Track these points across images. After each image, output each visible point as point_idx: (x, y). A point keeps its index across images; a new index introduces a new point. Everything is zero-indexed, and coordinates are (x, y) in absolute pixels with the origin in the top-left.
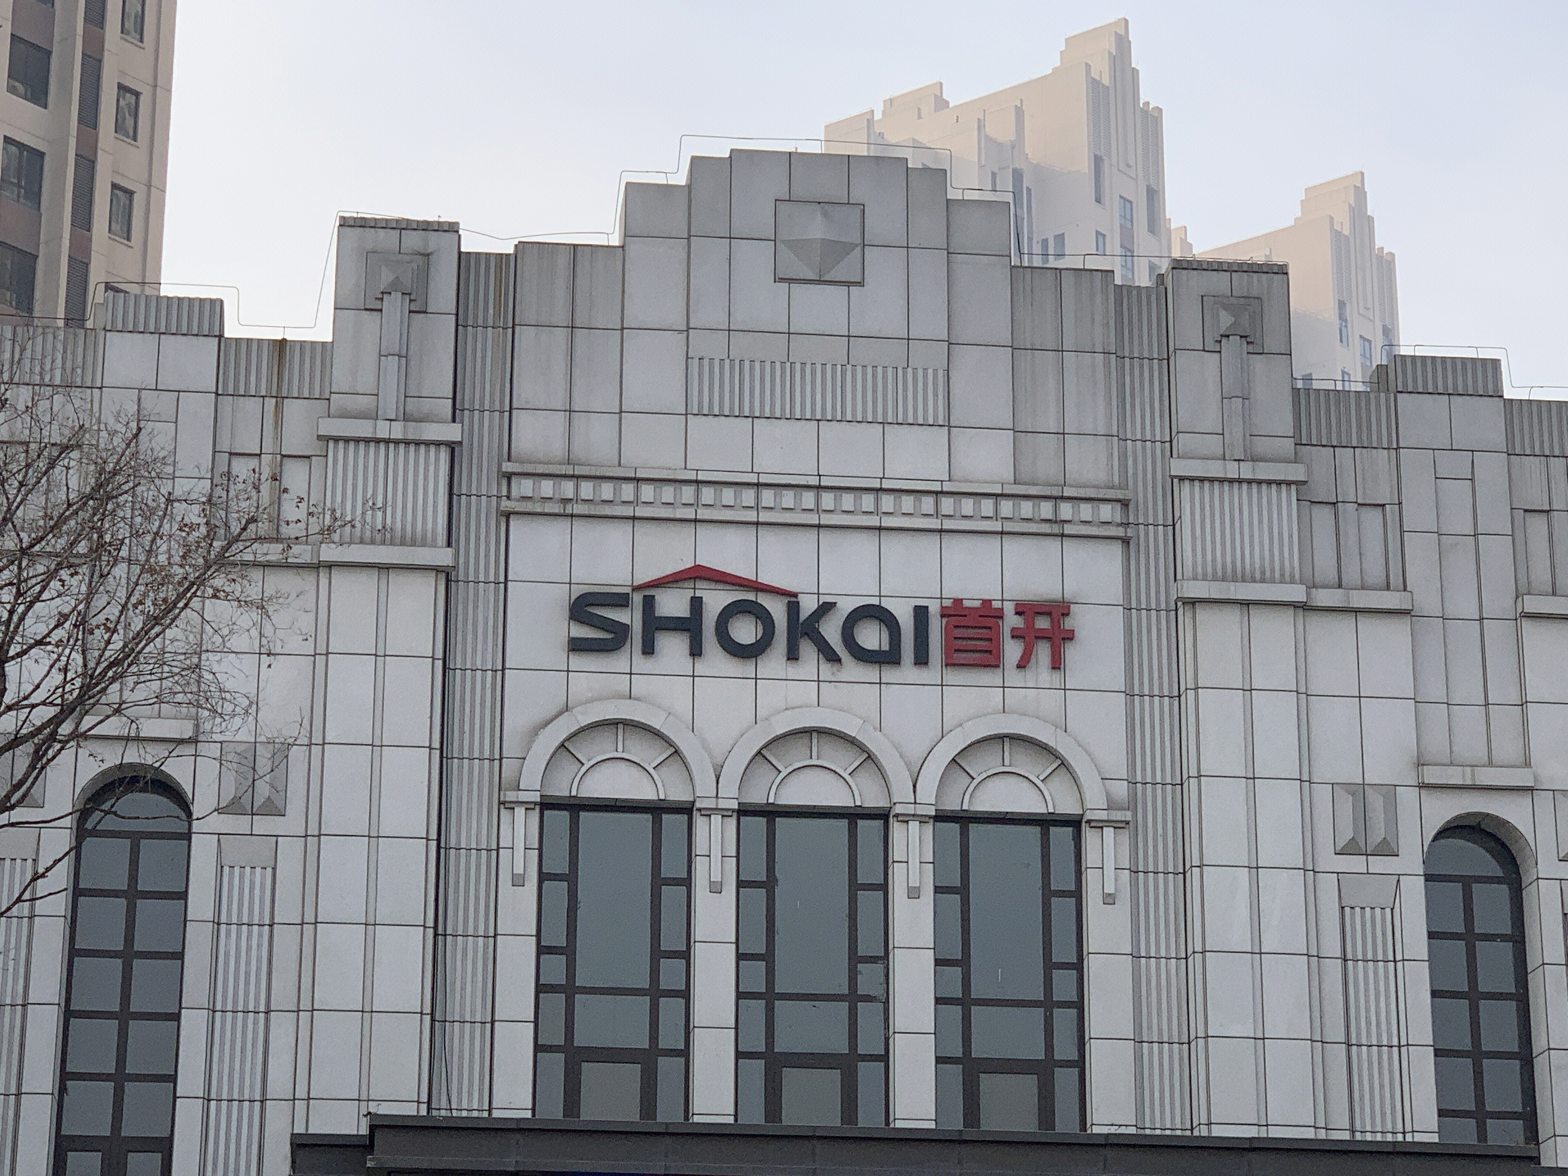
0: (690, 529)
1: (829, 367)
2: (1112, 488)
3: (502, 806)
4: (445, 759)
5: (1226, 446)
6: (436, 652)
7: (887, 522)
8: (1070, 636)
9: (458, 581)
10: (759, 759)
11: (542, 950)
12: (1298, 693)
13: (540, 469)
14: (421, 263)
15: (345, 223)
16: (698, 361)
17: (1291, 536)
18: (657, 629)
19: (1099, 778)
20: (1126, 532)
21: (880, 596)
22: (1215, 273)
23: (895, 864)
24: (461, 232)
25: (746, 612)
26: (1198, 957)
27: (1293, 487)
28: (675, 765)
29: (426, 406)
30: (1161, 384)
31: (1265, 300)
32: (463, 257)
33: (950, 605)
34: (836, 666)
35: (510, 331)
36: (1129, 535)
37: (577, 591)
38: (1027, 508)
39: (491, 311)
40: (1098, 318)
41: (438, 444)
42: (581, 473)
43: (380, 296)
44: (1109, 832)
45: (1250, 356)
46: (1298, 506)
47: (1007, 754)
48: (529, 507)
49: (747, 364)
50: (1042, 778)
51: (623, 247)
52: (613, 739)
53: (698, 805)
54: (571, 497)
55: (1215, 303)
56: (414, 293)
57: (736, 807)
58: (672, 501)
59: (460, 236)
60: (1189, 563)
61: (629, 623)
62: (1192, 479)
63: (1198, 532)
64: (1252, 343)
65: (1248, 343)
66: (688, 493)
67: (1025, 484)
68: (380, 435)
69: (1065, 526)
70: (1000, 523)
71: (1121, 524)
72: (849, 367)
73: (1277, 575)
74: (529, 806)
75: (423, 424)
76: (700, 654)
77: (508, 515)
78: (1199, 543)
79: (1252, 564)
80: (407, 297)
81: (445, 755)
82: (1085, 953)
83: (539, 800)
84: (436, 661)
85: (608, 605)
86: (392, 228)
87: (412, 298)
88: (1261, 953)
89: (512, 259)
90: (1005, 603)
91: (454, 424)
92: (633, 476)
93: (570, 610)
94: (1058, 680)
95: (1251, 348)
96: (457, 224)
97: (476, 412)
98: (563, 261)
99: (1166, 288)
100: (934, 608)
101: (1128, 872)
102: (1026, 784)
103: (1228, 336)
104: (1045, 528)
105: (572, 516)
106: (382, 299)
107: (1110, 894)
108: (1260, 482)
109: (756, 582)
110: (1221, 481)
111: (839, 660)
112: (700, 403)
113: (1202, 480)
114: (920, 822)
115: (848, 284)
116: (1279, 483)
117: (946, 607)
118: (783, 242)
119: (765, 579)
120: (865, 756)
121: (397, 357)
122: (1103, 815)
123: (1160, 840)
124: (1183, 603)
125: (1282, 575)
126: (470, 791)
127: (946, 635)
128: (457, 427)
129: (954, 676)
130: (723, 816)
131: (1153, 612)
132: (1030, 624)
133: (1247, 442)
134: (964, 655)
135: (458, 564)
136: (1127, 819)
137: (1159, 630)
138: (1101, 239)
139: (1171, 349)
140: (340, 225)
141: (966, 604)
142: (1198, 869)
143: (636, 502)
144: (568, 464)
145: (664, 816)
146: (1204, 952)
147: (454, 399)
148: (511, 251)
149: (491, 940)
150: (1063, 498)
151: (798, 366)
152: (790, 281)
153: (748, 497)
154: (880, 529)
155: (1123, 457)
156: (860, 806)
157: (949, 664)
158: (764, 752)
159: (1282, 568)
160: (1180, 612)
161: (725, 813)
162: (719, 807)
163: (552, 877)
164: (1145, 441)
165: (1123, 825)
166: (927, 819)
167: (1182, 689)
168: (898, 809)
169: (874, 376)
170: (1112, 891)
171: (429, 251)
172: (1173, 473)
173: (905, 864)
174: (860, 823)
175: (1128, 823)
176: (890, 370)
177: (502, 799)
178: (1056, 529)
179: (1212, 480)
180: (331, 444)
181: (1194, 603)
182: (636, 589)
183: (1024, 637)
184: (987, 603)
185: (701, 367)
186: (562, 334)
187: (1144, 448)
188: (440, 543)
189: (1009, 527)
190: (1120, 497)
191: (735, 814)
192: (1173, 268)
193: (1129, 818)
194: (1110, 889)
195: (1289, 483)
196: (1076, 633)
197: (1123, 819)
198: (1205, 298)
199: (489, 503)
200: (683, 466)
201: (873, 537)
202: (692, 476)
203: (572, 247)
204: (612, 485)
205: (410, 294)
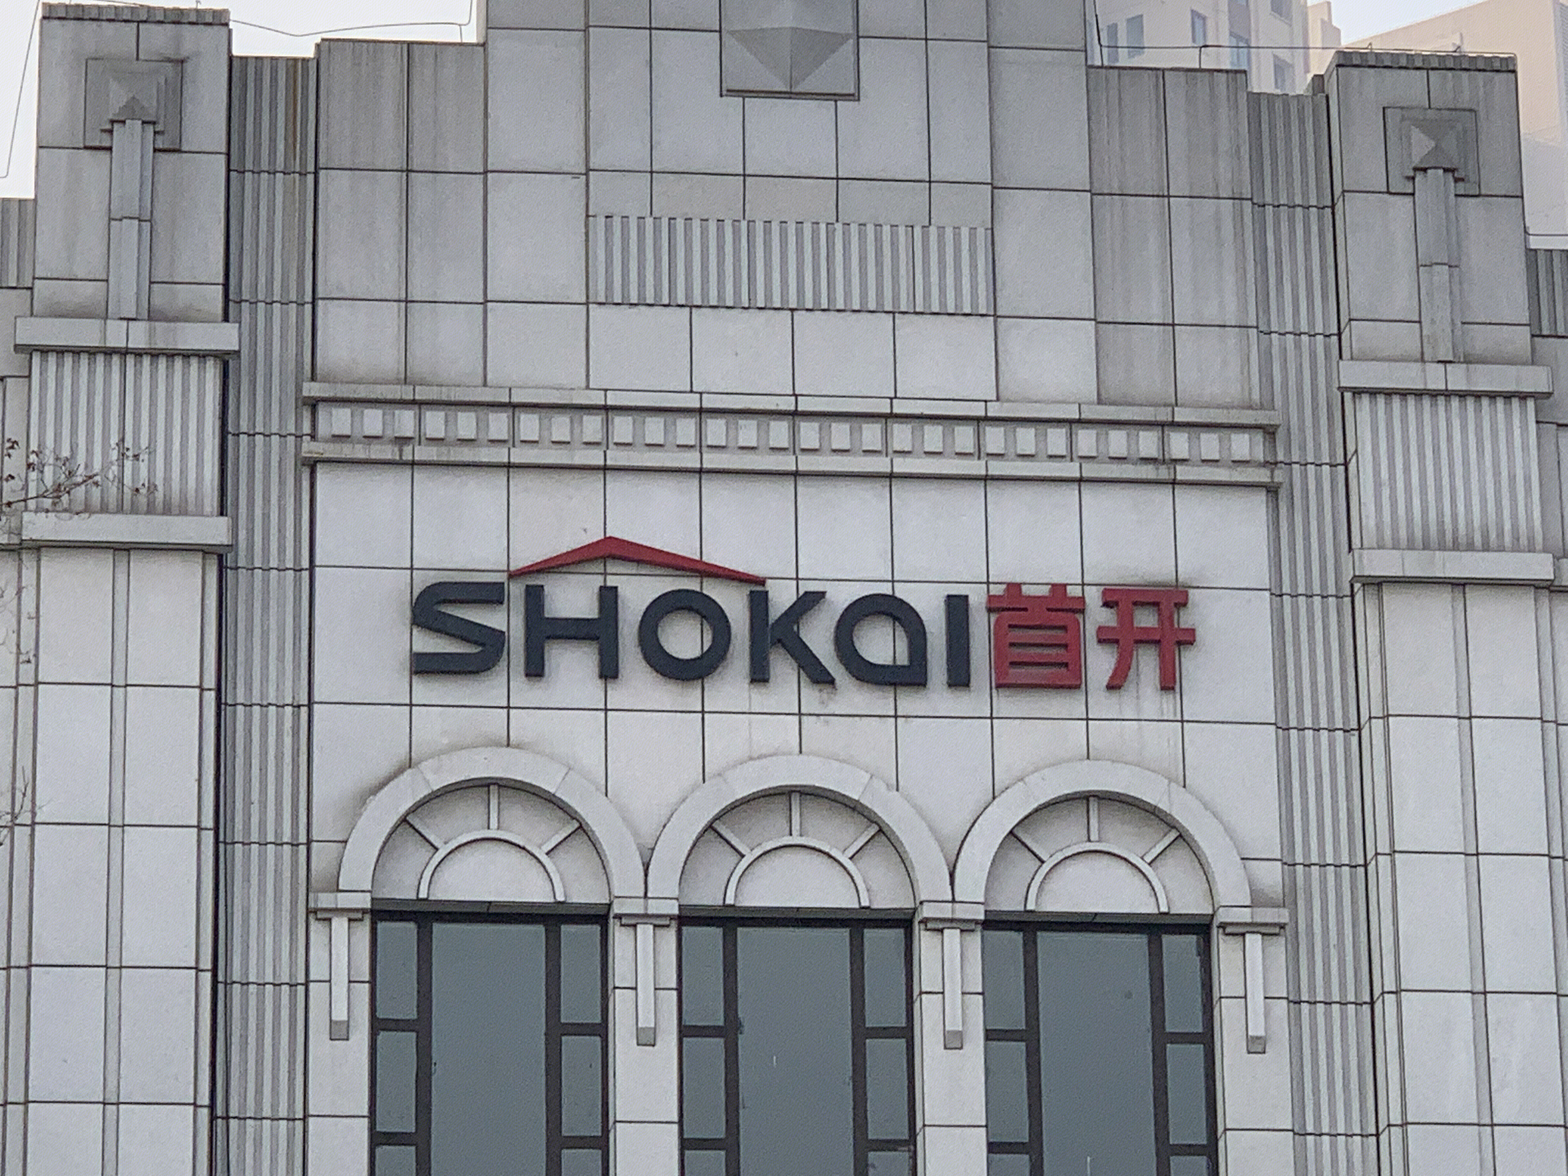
0: (595, 481)
1: (807, 228)
2: (1250, 407)
3: (312, 918)
4: (222, 846)
5: (1425, 340)
6: (206, 677)
7: (902, 466)
8: (1188, 639)
9: (237, 568)
10: (710, 835)
11: (377, 1139)
12: (1543, 721)
13: (362, 392)
14: (171, 74)
15: (50, 15)
16: (603, 219)
17: (1527, 480)
18: (548, 638)
19: (1238, 858)
20: (1272, 477)
21: (893, 581)
22: (1403, 72)
23: (924, 996)
24: (232, 25)
25: (683, 608)
26: (1396, 1132)
27: (1531, 404)
28: (580, 848)
29: (184, 295)
30: (1322, 246)
31: (1482, 114)
32: (235, 63)
33: (1001, 593)
34: (828, 689)
35: (310, 178)
36: (1276, 480)
37: (423, 581)
38: (1118, 441)
39: (281, 147)
40: (1224, 145)
41: (202, 355)
42: (424, 398)
43: (108, 127)
44: (1254, 941)
45: (1460, 199)
46: (1538, 429)
47: (1094, 822)
48: (346, 451)
49: (680, 224)
50: (1149, 859)
51: (484, 45)
52: (482, 809)
53: (616, 909)
54: (409, 434)
55: (1403, 119)
56: (161, 121)
57: (676, 911)
58: (568, 439)
59: (230, 32)
60: (1370, 523)
61: (504, 629)
62: (1373, 393)
63: (1384, 474)
64: (1462, 180)
65: (1457, 180)
66: (592, 425)
67: (1114, 403)
68: (111, 343)
69: (1178, 468)
70: (1078, 465)
71: (1266, 464)
72: (839, 226)
73: (1508, 539)
74: (353, 916)
75: (180, 325)
76: (615, 676)
77: (312, 465)
78: (1386, 492)
79: (1469, 523)
80: (150, 129)
81: (221, 838)
82: (1220, 1129)
83: (369, 906)
84: (206, 693)
85: (474, 602)
86: (126, 21)
87: (159, 128)
88: (1492, 1125)
89: (313, 66)
90: (1086, 588)
91: (226, 324)
92: (507, 400)
93: (413, 611)
94: (1171, 706)
95: (1461, 188)
96: (225, 12)
97: (261, 305)
98: (392, 69)
99: (1327, 97)
100: (977, 598)
101: (1285, 1002)
102: (1123, 869)
103: (1425, 170)
104: (1147, 472)
105: (413, 464)
106: (111, 132)
107: (1258, 1038)
108: (1478, 396)
109: (700, 561)
110: (1419, 394)
111: (831, 682)
112: (609, 287)
113: (1389, 393)
114: (962, 931)
115: (835, 97)
116: (1508, 396)
117: (994, 596)
118: (733, 33)
119: (714, 557)
120: (873, 830)
121: (136, 222)
122: (1245, 916)
123: (1333, 953)
124: (1364, 585)
125: (1516, 538)
126: (262, 892)
127: (996, 639)
128: (231, 329)
129: (1007, 703)
130: (655, 926)
131: (1317, 600)
132: (1126, 620)
133: (1458, 333)
134: (1023, 670)
135: (237, 541)
136: (1283, 921)
137: (1326, 627)
138: (1199, 23)
139: (1338, 191)
140: (44, 18)
141: (1026, 590)
142: (1393, 996)
143: (511, 441)
144: (405, 383)
145: (563, 928)
146: (1404, 1124)
147: (226, 285)
148: (310, 53)
149: (299, 1125)
150: (1175, 425)
151: (759, 226)
152: (743, 93)
153: (686, 429)
154: (891, 476)
155: (1266, 358)
156: (868, 908)
157: (1002, 685)
158: (718, 826)
159: (1515, 527)
160: (1359, 598)
161: (658, 922)
162: (650, 912)
163: (393, 1025)
164: (1300, 335)
165: (1277, 930)
166: (973, 926)
167: (1364, 718)
168: (927, 911)
169: (878, 239)
170: (1261, 1033)
171: (184, 54)
172: (1343, 384)
173: (940, 996)
174: (868, 933)
175: (1282, 926)
176: (902, 230)
177: (312, 905)
178: (1164, 473)
179: (1404, 394)
180: (36, 358)
181: (1380, 584)
182: (514, 575)
183: (1117, 641)
184: (1059, 589)
185: (608, 229)
186: (391, 182)
187: (1298, 346)
188: (208, 509)
189: (1090, 470)
190: (1265, 422)
191: (674, 924)
192: (1338, 66)
193: (1285, 919)
194: (1257, 1029)
195: (1523, 397)
196: (1199, 633)
197: (1276, 921)
198: (1388, 111)
199: (283, 448)
200: (584, 385)
201: (881, 488)
202: (597, 399)
203: (405, 46)
204: (473, 415)
205: (154, 123)
